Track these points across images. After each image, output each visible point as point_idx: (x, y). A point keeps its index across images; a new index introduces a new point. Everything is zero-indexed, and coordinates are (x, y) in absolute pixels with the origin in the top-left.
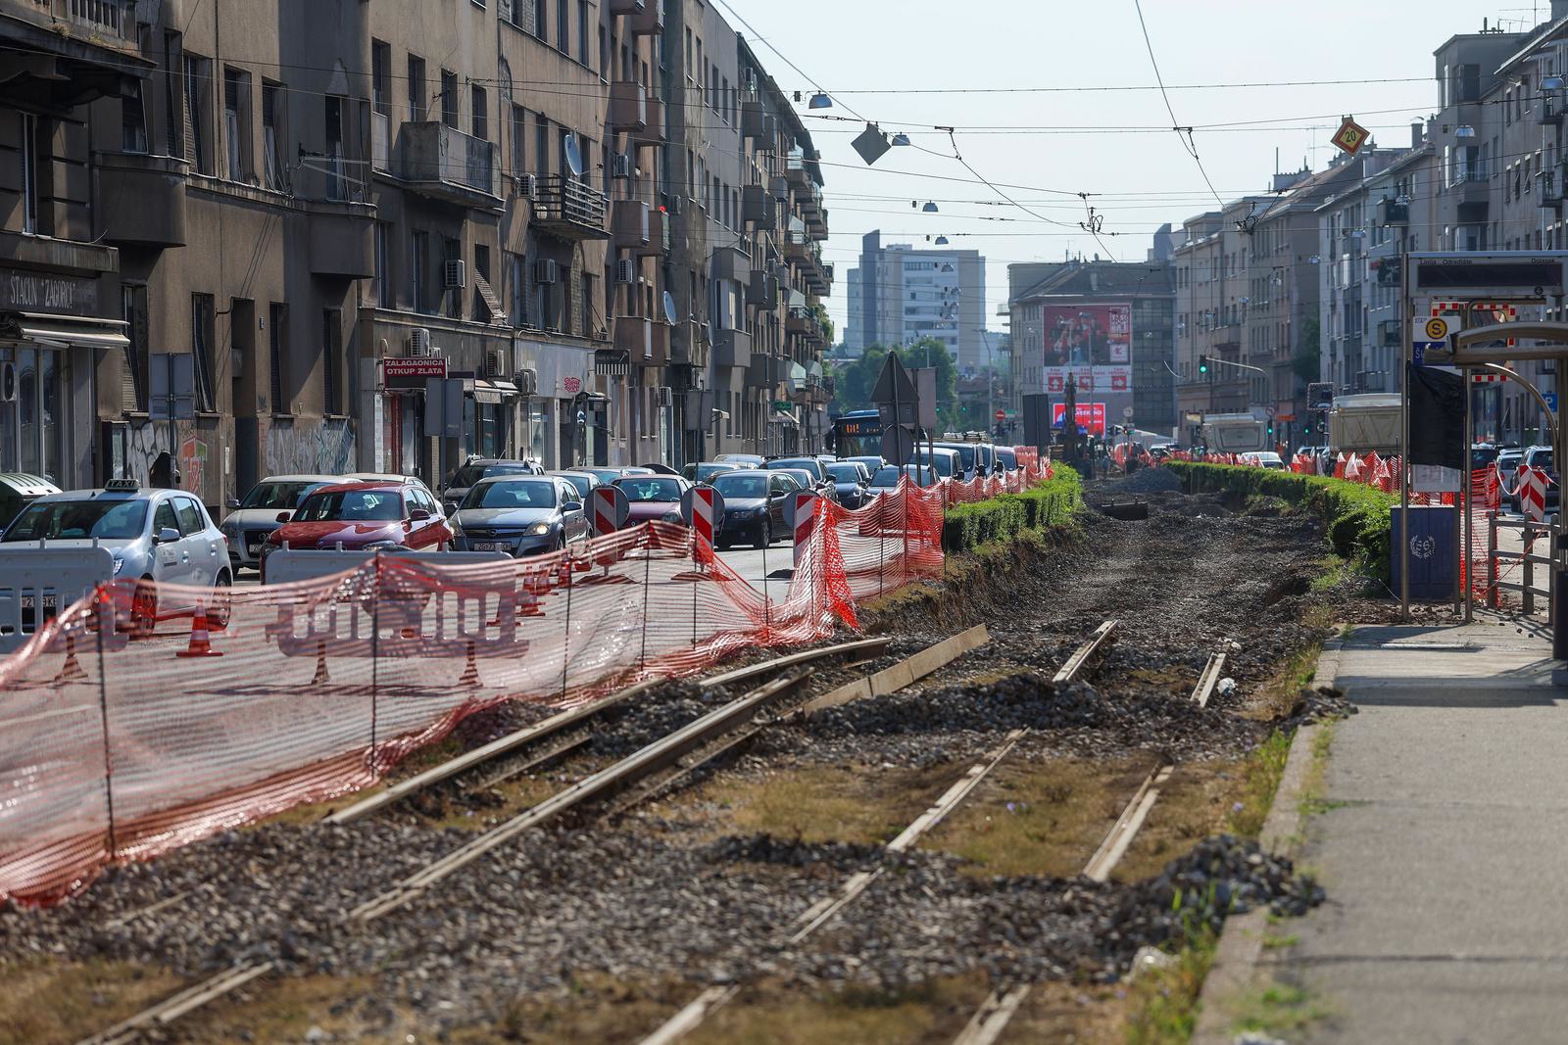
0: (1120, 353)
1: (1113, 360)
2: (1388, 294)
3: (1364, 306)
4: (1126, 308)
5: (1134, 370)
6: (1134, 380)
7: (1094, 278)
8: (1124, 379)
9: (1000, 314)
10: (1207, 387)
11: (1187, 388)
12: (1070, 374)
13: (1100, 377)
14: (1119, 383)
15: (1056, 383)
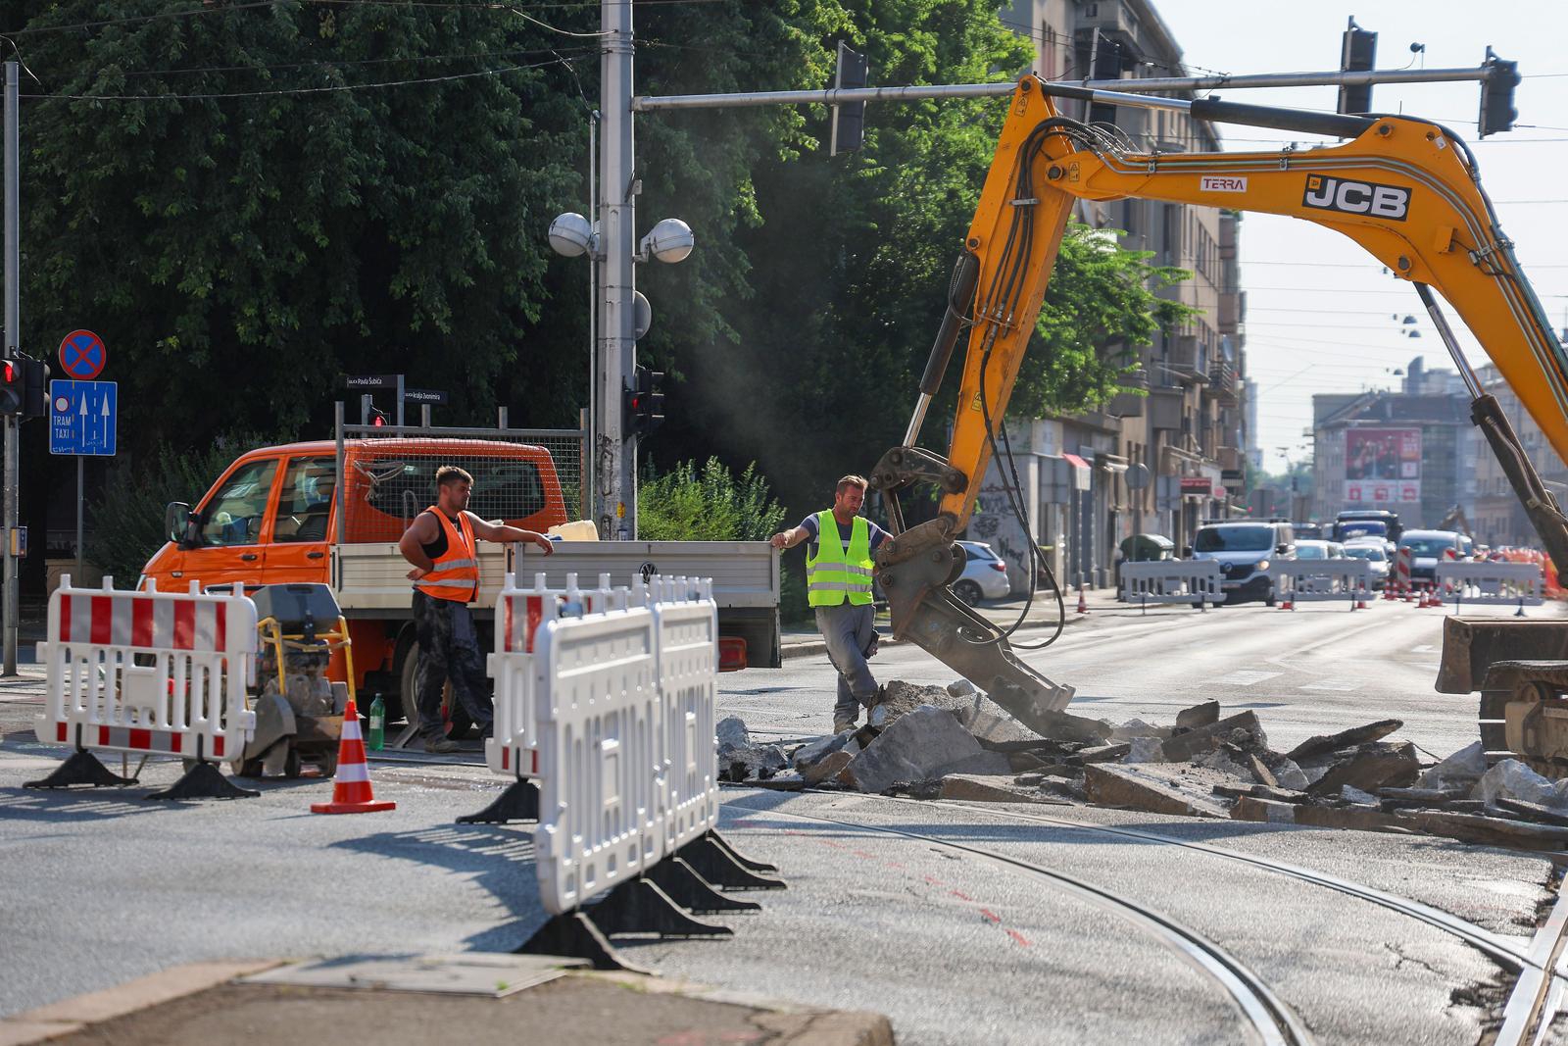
0: (1410, 469)
1: (1404, 475)
4: (1417, 433)
5: (1422, 484)
6: (1422, 492)
7: (1387, 407)
8: (1414, 491)
10: (1505, 499)
11: (1486, 500)
12: (1367, 487)
13: (1394, 489)
14: (1410, 494)
15: (1355, 494)
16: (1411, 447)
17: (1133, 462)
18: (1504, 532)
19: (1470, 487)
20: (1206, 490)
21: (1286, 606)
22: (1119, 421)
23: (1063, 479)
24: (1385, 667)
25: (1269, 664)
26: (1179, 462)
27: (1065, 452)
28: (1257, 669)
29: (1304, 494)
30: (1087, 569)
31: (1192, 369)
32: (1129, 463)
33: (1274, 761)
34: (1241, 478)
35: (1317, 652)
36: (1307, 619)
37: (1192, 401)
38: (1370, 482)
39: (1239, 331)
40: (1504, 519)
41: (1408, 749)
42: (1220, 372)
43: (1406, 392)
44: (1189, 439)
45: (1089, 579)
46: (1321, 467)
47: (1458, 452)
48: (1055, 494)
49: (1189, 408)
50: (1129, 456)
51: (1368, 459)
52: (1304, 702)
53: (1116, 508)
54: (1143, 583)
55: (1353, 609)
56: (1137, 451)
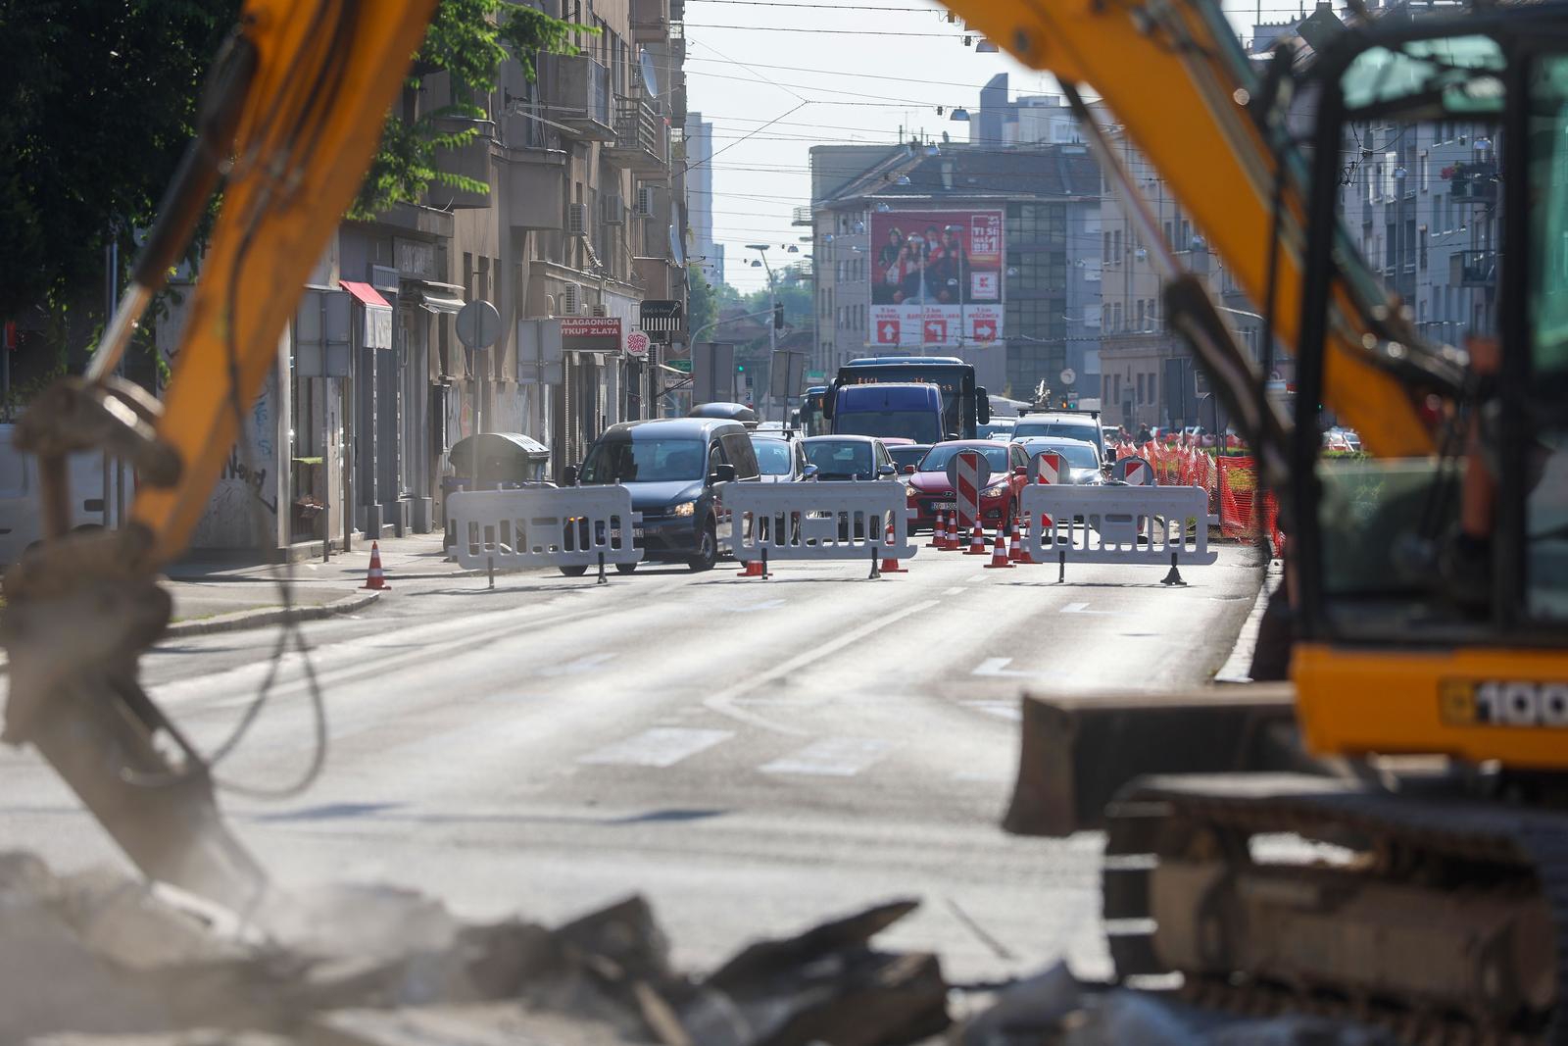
0: (985, 285)
1: (975, 295)
2: (1462, 211)
3: (1420, 227)
4: (998, 218)
5: (1007, 312)
6: (1007, 326)
7: (947, 168)
8: (992, 325)
9: (799, 223)
10: (1152, 339)
11: (1117, 341)
12: (910, 316)
13: (958, 319)
14: (985, 331)
15: (889, 330)
16: (986, 246)
17: (475, 296)
18: (1151, 400)
19: (1092, 316)
20: (613, 341)
21: (752, 570)
22: (447, 216)
23: (340, 332)
24: (919, 712)
25: (710, 712)
26: (561, 289)
27: (343, 278)
28: (691, 723)
29: (797, 330)
30: (389, 498)
31: (585, 114)
32: (467, 297)
33: (681, 994)
34: (678, 314)
35: (800, 679)
36: (791, 599)
37: (586, 173)
38: (915, 309)
39: (674, 34)
40: (1152, 376)
41: (930, 965)
42: (636, 115)
43: (977, 143)
44: (581, 243)
45: (394, 515)
46: (827, 280)
47: (1070, 255)
48: (324, 362)
49: (579, 185)
50: (467, 283)
51: (910, 266)
52: (766, 807)
53: (443, 380)
54: (489, 530)
55: (875, 573)
56: (483, 273)
